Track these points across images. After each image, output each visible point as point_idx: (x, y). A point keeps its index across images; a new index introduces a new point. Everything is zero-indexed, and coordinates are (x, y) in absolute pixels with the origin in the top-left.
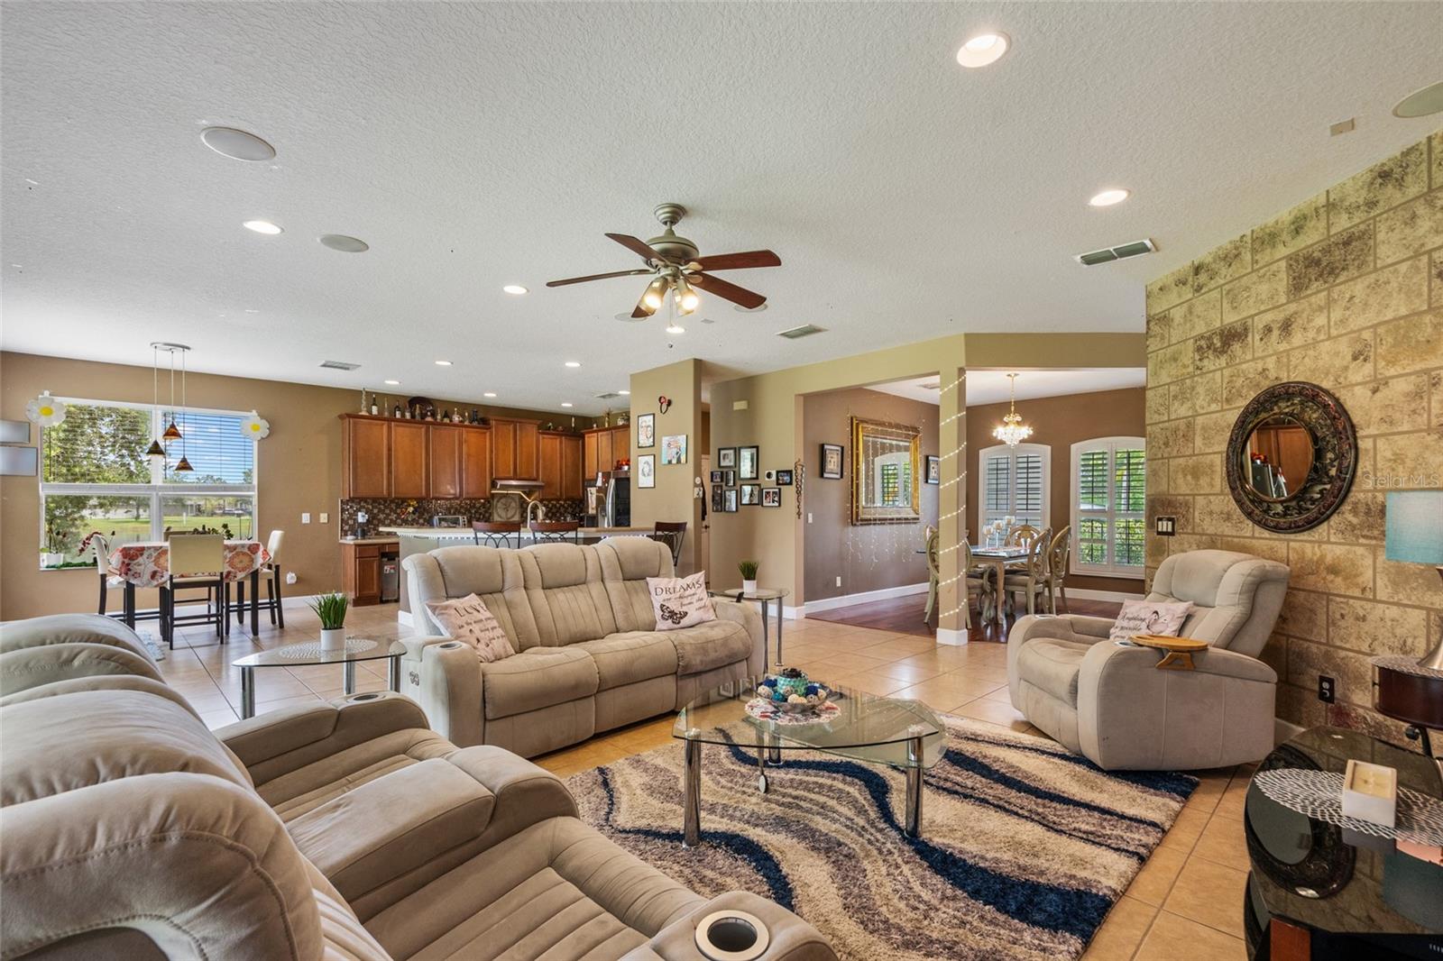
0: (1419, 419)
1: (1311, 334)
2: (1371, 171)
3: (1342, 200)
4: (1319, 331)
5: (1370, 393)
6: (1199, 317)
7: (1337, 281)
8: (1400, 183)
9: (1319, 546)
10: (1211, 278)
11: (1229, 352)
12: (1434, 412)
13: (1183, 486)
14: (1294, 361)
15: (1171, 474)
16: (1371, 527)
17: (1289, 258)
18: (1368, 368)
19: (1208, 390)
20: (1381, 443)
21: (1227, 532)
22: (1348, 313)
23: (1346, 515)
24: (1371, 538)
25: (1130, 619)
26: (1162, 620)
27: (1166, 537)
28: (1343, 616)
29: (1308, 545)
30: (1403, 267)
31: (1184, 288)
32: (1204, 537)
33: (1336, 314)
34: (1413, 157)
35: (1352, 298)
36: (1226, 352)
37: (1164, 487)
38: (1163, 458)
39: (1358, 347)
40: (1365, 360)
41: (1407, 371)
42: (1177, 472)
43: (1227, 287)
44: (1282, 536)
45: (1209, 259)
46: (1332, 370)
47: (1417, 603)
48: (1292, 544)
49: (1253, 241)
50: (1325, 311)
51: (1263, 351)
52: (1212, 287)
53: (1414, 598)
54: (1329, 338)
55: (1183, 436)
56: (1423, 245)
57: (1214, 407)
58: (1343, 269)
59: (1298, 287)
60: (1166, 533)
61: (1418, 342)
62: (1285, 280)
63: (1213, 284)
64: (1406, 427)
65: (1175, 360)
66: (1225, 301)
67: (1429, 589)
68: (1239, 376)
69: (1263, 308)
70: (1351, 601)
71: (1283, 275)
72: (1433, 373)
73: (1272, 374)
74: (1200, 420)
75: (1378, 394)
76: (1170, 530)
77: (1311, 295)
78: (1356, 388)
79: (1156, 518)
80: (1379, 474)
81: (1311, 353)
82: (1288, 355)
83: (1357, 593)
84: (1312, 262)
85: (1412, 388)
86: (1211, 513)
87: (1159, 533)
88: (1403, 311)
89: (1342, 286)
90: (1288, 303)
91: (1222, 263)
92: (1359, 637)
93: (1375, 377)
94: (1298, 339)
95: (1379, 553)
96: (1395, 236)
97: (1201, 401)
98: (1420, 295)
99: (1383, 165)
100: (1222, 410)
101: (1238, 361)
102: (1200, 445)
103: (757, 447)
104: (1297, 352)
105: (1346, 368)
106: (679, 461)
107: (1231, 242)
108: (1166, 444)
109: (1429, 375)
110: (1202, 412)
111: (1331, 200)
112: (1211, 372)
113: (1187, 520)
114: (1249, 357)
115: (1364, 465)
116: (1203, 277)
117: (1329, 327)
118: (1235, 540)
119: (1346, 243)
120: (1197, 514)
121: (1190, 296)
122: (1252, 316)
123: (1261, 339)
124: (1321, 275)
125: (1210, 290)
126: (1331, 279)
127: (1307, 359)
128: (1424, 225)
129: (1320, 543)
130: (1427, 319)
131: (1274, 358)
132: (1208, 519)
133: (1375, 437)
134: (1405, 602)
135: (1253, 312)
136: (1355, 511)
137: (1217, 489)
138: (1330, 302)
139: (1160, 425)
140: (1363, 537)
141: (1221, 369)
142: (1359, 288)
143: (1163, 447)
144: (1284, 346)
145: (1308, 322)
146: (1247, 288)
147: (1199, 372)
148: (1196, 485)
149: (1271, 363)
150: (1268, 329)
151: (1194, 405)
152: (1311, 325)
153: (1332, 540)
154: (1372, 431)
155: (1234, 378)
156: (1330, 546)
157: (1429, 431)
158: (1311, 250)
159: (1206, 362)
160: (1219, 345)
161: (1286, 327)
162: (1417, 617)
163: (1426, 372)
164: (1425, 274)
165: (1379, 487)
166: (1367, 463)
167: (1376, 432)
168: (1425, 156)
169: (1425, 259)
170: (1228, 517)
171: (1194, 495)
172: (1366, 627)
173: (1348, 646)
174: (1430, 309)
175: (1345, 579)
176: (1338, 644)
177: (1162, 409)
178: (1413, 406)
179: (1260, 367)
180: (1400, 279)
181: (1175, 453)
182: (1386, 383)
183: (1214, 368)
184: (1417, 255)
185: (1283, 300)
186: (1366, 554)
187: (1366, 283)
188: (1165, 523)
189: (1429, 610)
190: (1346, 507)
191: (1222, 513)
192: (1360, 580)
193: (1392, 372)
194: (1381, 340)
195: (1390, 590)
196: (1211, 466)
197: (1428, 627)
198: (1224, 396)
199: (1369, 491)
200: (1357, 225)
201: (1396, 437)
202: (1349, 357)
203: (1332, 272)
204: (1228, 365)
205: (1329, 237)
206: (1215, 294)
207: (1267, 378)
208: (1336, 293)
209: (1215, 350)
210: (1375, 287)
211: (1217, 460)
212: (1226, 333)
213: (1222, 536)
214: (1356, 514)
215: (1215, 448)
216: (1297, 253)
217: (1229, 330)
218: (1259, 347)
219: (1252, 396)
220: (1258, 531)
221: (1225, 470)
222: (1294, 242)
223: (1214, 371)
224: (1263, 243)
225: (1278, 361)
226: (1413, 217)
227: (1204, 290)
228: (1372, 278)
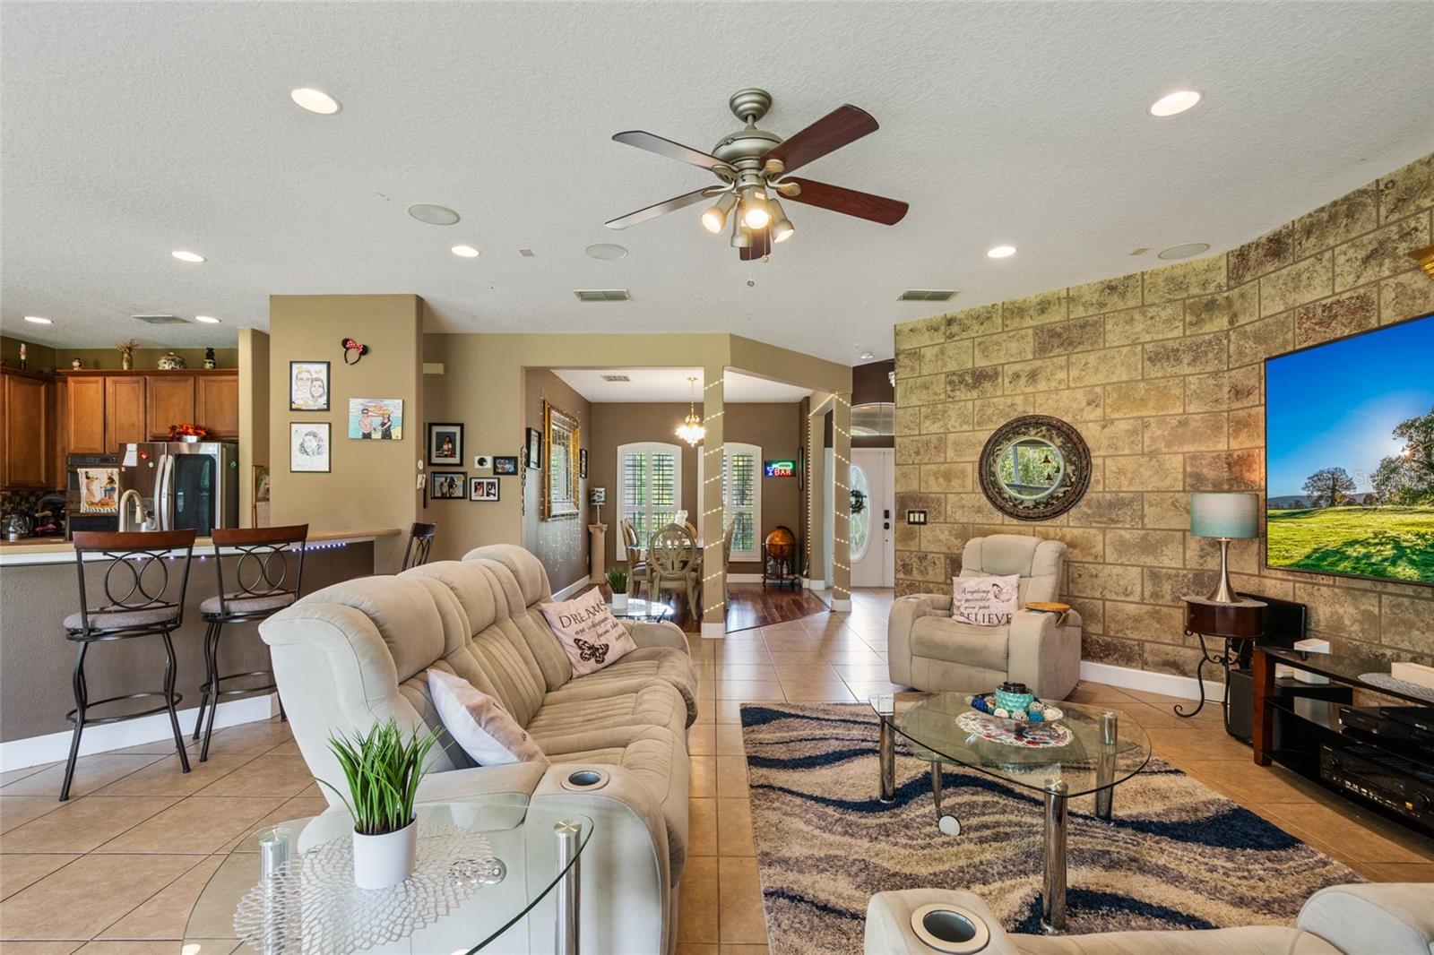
0: (1136, 447)
1: (1053, 384)
2: (1102, 283)
3: (1080, 297)
4: (1060, 382)
5: (1100, 428)
6: (951, 358)
7: (1075, 351)
8: (1123, 296)
9: (1061, 530)
10: (963, 331)
11: (981, 388)
12: (1146, 444)
13: (934, 487)
14: (1039, 401)
15: (922, 476)
16: (1101, 516)
17: (1035, 328)
18: (1099, 412)
19: (959, 414)
20: (1108, 461)
21: (978, 521)
22: (1083, 373)
23: (1082, 507)
24: (1101, 523)
25: (972, 593)
26: (1004, 591)
27: (918, 526)
28: (1080, 576)
29: (1051, 529)
30: (1125, 350)
31: (936, 333)
32: (956, 525)
33: (1074, 373)
34: (1131, 282)
35: (1086, 364)
36: (978, 388)
37: (914, 486)
38: (913, 464)
39: (1091, 397)
40: (1096, 406)
41: (1127, 416)
42: (929, 475)
43: (979, 340)
44: (1029, 523)
45: (962, 316)
46: (1071, 410)
47: (1135, 563)
48: (1037, 528)
49: (1004, 310)
50: (1065, 370)
51: (1012, 391)
52: (964, 337)
53: (1132, 560)
54: (1068, 388)
55: (935, 448)
56: (1138, 339)
57: (965, 427)
58: (1080, 343)
59: (1042, 350)
60: (919, 523)
61: (1134, 398)
62: (1032, 343)
63: (965, 335)
64: (1126, 452)
65: (927, 388)
66: (976, 351)
67: (1143, 554)
68: (989, 406)
69: (1012, 360)
70: (1086, 565)
71: (1030, 339)
72: (1146, 420)
73: (1020, 408)
74: (951, 437)
75: (1106, 430)
76: (922, 520)
77: (1053, 357)
78: (1089, 424)
79: (907, 511)
80: (1107, 481)
81: (1054, 396)
82: (1034, 397)
83: (1091, 559)
84: (1053, 334)
85: (1130, 427)
86: (963, 507)
87: (910, 523)
88: (1124, 378)
89: (1079, 355)
90: (1034, 359)
91: (974, 321)
92: (1092, 589)
93: (1104, 417)
94: (1042, 385)
95: (1107, 532)
96: (1119, 329)
97: (953, 422)
98: (1136, 370)
99: (1111, 281)
100: (974, 430)
101: (988, 395)
102: (952, 455)
103: (462, 426)
104: (1042, 395)
105: (1082, 410)
106: (387, 435)
107: (983, 307)
108: (918, 453)
109: (1143, 420)
110: (953, 430)
111: (1071, 295)
112: (963, 401)
113: (939, 512)
114: (999, 393)
115: (1096, 475)
116: (955, 328)
117: (1068, 381)
118: (986, 526)
119: (1083, 326)
120: (948, 507)
121: (942, 340)
122: (1003, 365)
123: (1011, 382)
124: (1062, 344)
125: (962, 340)
126: (1070, 349)
127: (1050, 401)
128: (1139, 327)
129: (1061, 527)
130: (1141, 385)
131: (1022, 397)
132: (959, 512)
133: (1104, 457)
134: (1126, 563)
135: (1003, 361)
136: (1089, 505)
137: (969, 488)
138: (1068, 366)
139: (911, 438)
140: (1096, 522)
141: (973, 400)
142: (1092, 358)
143: (913, 455)
144: (1030, 389)
145: (1051, 375)
146: (998, 344)
147: (951, 400)
148: (948, 485)
149: (1019, 400)
150: (1017, 376)
151: (946, 425)
152: (1053, 377)
153: (1071, 524)
154: (1102, 453)
155: (985, 408)
156: (1069, 529)
157: (1143, 454)
158: (1053, 326)
159: (958, 393)
160: (970, 381)
161: (1033, 376)
162: (1135, 572)
163: (1141, 418)
164: (1140, 357)
165: (1107, 489)
166: (1098, 474)
167: (1105, 454)
168: (1139, 283)
169: (1140, 347)
170: (979, 510)
171: (946, 494)
172: (1098, 581)
173: (1085, 595)
174: (1143, 379)
175: (1082, 550)
176: (1077, 594)
177: (912, 425)
178: (1132, 439)
179: (1009, 401)
180: (1122, 357)
181: (926, 460)
182: (1112, 423)
183: (965, 398)
184: (1134, 344)
185: (1030, 356)
186: (1098, 533)
187: (1098, 355)
188: (917, 515)
189: (1143, 567)
190: (1082, 503)
191: (973, 506)
192: (1093, 551)
193: (1117, 416)
194: (1109, 394)
195: (1115, 556)
196: (963, 472)
197: (1143, 578)
198: (976, 420)
199: (1100, 492)
200: (1092, 316)
201: (1120, 458)
202: (1084, 403)
203: (1071, 344)
204: (979, 398)
205: (1069, 320)
206: (967, 343)
207: (1015, 410)
208: (1074, 358)
209: (967, 385)
210: (1104, 359)
211: (969, 467)
212: (977, 373)
213: (974, 524)
214: (1090, 507)
215: (967, 459)
216: (1042, 326)
217: (981, 372)
218: (1009, 388)
219: (1002, 422)
220: (1007, 519)
221: (977, 475)
222: (1040, 318)
223: (966, 400)
224: (1012, 313)
225: (1025, 399)
226: (1132, 319)
227: (956, 338)
228: (1102, 353)
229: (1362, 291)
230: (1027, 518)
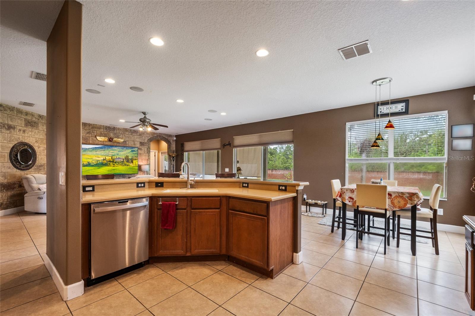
1: (29, 135)
2: (38, 114)
3: (34, 116)
4: (30, 135)
8: (42, 119)
10: (5, 110)
14: (25, 139)
16: (38, 169)
17: (25, 119)
18: (38, 144)
19: (3, 137)
20: (39, 156)
21: (9, 171)
22: (35, 134)
23: (34, 167)
29: (28, 172)
30: (42, 131)
32: (2, 173)
33: (33, 134)
35: (35, 132)
36: (9, 130)
39: (36, 140)
40: (37, 143)
43: (10, 115)
44: (23, 171)
45: (4, 106)
46: (32, 143)
49: (17, 110)
50: (31, 132)
54: (32, 137)
57: (5, 141)
58: (34, 127)
59: (26, 125)
61: (44, 143)
64: (42, 154)
66: (9, 119)
68: (13, 137)
69: (19, 125)
71: (24, 121)
73: (21, 139)
75: (39, 149)
77: (29, 128)
78: (36, 147)
80: (39, 161)
81: (29, 138)
82: (24, 137)
84: (29, 122)
85: (43, 149)
86: (4, 167)
88: (42, 138)
91: (8, 109)
94: (26, 135)
95: (39, 172)
97: (1, 139)
98: (44, 136)
99: (40, 115)
100: (8, 143)
101: (12, 133)
104: (26, 137)
105: (34, 143)
107: (11, 106)
112: (4, 133)
114: (15, 133)
115: (37, 159)
116: (2, 109)
118: (12, 172)
119: (35, 123)
122: (17, 126)
125: (4, 113)
133: (39, 155)
135: (17, 124)
136: (36, 166)
137: (6, 161)
141: (8, 134)
142: (37, 131)
144: (23, 135)
145: (28, 132)
146: (15, 119)
150: (20, 130)
153: (32, 171)
155: (11, 137)
157: (45, 155)
158: (29, 120)
159: (2, 130)
160: (7, 127)
161: (24, 131)
164: (44, 134)
168: (44, 118)
170: (10, 168)
179: (18, 137)
185: (23, 126)
190: (35, 166)
191: (8, 167)
194: (39, 141)
196: (4, 156)
198: (8, 140)
199: (38, 163)
202: (35, 142)
203: (32, 126)
204: (9, 133)
205: (32, 120)
206: (6, 115)
207: (20, 139)
208: (33, 130)
209: (6, 128)
210: (39, 132)
211: (6, 155)
212: (9, 126)
213: (8, 172)
214: (36, 167)
215: (6, 152)
216: (26, 119)
217: (10, 125)
218: (18, 133)
219: (16, 142)
220: (17, 170)
221: (9, 157)
222: (26, 116)
223: (6, 133)
224: (19, 112)
225: (22, 137)
226: (43, 125)
227: (2, 112)
228: (38, 131)
229: (87, 137)
230: (24, 170)
